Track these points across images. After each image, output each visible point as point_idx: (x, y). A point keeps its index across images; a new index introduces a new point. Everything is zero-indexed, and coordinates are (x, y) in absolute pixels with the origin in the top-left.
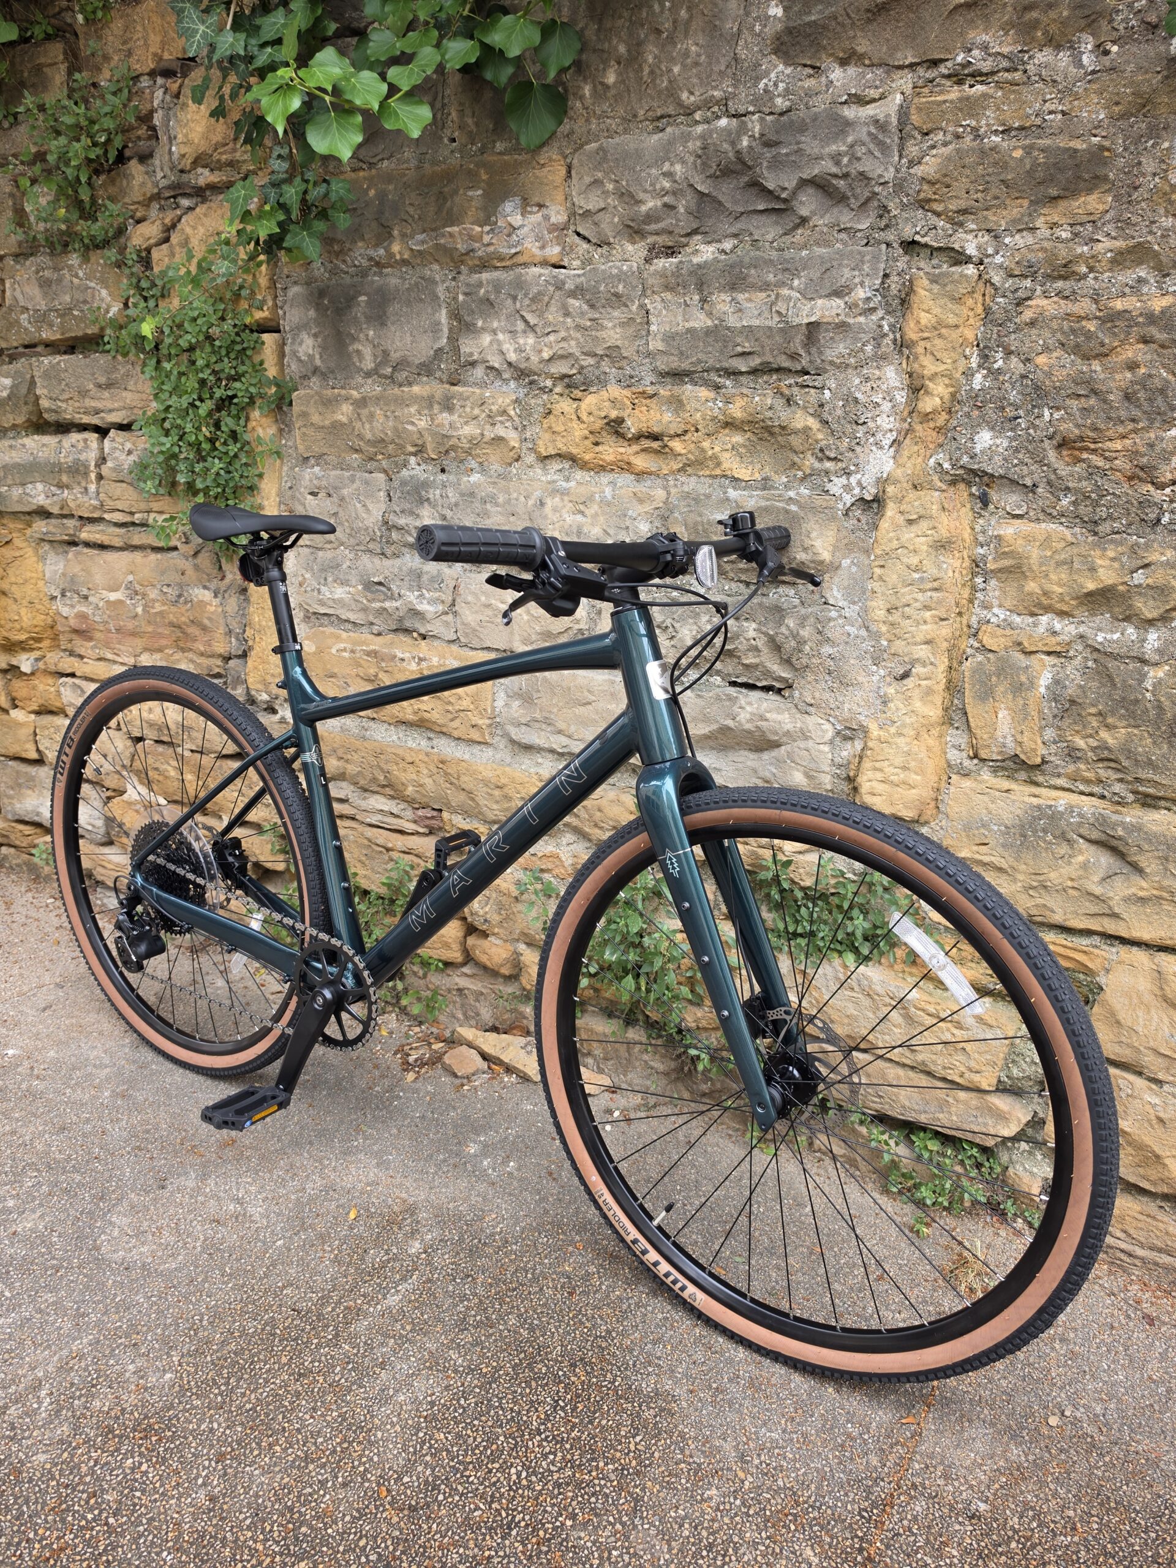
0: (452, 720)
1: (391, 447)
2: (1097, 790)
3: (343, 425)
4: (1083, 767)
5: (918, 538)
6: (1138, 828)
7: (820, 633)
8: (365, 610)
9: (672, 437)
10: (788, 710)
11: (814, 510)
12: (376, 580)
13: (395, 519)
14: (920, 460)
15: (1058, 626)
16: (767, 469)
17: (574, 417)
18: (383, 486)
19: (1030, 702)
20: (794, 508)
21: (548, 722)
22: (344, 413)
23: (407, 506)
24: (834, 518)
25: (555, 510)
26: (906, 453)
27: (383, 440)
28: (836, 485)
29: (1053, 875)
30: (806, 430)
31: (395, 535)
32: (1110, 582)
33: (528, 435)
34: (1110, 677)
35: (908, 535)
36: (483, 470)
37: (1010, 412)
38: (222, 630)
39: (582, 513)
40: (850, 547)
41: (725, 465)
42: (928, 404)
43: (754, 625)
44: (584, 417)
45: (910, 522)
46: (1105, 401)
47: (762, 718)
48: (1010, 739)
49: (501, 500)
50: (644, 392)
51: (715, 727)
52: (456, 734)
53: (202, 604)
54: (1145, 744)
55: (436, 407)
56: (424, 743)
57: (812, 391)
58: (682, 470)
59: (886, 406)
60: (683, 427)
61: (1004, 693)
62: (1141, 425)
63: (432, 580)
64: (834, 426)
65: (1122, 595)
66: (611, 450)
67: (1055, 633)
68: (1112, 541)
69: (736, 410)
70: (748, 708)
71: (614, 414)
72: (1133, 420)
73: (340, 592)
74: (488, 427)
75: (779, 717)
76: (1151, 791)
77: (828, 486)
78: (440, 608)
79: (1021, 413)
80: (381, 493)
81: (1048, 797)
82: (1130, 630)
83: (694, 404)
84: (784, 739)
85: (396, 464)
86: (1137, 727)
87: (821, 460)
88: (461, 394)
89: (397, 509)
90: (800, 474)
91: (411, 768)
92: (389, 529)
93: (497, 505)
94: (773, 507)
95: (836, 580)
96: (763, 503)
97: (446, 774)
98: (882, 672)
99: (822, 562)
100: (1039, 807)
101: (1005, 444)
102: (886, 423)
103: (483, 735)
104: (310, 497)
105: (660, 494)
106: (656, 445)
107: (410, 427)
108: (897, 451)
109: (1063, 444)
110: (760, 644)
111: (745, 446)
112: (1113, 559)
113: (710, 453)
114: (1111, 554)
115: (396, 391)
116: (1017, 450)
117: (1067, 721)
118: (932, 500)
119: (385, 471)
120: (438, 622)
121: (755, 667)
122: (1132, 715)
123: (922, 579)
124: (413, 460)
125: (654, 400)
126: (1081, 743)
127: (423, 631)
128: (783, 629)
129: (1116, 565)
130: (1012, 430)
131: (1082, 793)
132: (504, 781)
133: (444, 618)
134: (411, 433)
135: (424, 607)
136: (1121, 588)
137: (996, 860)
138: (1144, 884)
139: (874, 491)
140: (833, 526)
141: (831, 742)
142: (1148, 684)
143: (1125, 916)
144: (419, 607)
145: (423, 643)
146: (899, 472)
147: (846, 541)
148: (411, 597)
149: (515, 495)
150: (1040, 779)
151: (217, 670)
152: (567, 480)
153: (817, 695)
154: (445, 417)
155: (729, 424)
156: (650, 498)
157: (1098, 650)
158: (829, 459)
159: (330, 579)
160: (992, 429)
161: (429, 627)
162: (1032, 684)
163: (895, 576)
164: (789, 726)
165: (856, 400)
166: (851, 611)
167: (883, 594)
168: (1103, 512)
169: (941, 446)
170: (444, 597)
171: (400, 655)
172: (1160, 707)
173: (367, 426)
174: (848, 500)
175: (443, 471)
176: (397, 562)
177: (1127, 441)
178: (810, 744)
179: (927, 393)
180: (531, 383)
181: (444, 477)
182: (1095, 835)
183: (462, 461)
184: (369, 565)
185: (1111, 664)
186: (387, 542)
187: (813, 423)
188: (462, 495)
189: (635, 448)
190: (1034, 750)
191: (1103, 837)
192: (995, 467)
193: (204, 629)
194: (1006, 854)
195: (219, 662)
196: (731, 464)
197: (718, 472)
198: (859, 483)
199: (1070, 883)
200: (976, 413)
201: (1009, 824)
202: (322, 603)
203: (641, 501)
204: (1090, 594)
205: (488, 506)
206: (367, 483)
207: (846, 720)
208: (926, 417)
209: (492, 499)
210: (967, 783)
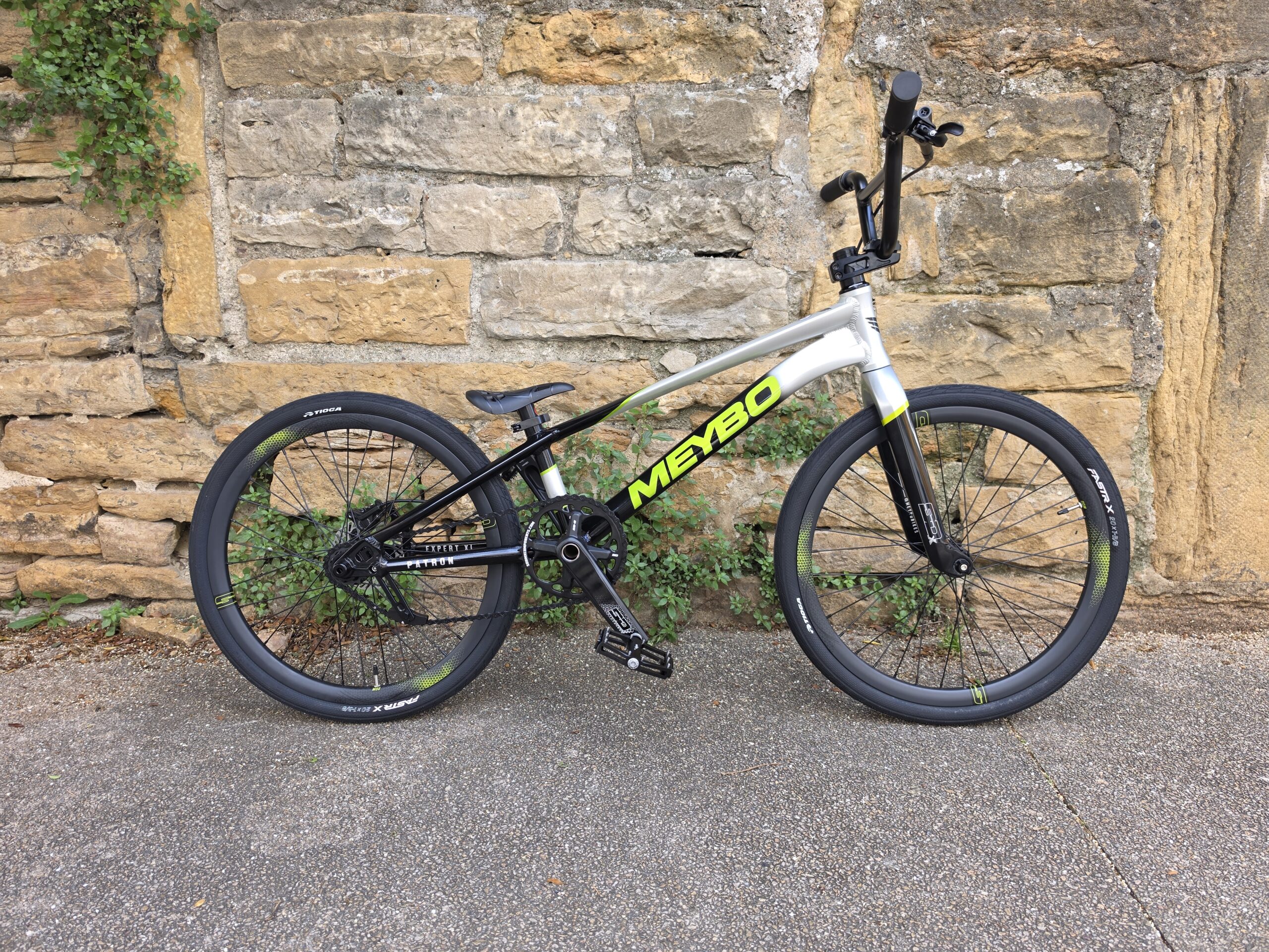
0: (425, 328)
1: (340, 72)
2: (975, 288)
3: (283, 54)
4: (965, 272)
5: (842, 118)
6: (1004, 309)
7: (774, 198)
8: (318, 232)
9: (633, 50)
10: (750, 266)
11: (762, 101)
12: (330, 201)
13: (353, 139)
14: (837, 59)
15: (942, 174)
16: (716, 73)
17: (540, 36)
18: (333, 109)
19: (930, 230)
20: (743, 101)
21: (531, 312)
22: (285, 42)
23: (365, 126)
24: (777, 106)
25: (527, 118)
26: (827, 54)
27: (333, 66)
28: (776, 81)
29: (956, 353)
30: (749, 39)
31: (349, 156)
32: (974, 137)
33: (490, 55)
34: (980, 206)
35: (834, 115)
36: (444, 89)
37: (898, 22)
38: (128, 277)
39: (553, 120)
40: (790, 129)
41: (682, 71)
42: (842, 16)
43: (718, 200)
44: (551, 35)
45: (835, 105)
46: (960, 11)
47: (730, 276)
48: (918, 260)
49: (469, 114)
50: (605, 13)
51: (689, 291)
52: (429, 341)
53: (99, 254)
54: (1007, 248)
55: (393, 33)
56: (391, 357)
57: (751, 9)
58: (643, 78)
59: (809, 19)
60: (643, 41)
61: (912, 226)
62: (984, 27)
63: (397, 195)
64: (771, 35)
65: (982, 146)
66: (574, 66)
67: (941, 178)
68: (972, 109)
69: (690, 25)
70: (718, 270)
71: (578, 32)
72: (979, 24)
73: (285, 218)
74: (449, 49)
75: (744, 273)
76: (1011, 281)
77: (770, 82)
78: (408, 220)
79: (905, 21)
80: (333, 117)
81: (943, 299)
82: (988, 171)
83: (651, 21)
84: (749, 291)
85: (347, 89)
86: (1000, 236)
87: (761, 63)
88: (421, 19)
89: (354, 130)
90: (745, 75)
91: (383, 382)
92: (342, 152)
93: (465, 118)
94: (726, 102)
95: (781, 156)
96: (718, 99)
97: (424, 379)
98: (823, 223)
99: (770, 142)
100: (940, 308)
101: (896, 44)
102: (810, 31)
103: (461, 336)
104: (242, 127)
105: (625, 100)
106: (617, 58)
107: (363, 52)
108: (819, 54)
109: (935, 43)
110: (724, 214)
111: (696, 56)
112: (975, 121)
113: (668, 61)
114: (973, 117)
115: (346, 19)
116: (904, 48)
117: (953, 242)
118: (848, 88)
119: (334, 96)
120: (405, 235)
121: (719, 235)
122: (997, 228)
123: (847, 148)
124: (365, 84)
125: (614, 20)
126: (964, 255)
127: (388, 245)
128: (744, 199)
129: (977, 125)
130: (900, 34)
131: (965, 293)
132: (488, 374)
133: (412, 230)
134: (364, 58)
135: (389, 221)
136: (981, 141)
137: (917, 352)
138: (1014, 347)
139: (806, 83)
140: (777, 113)
141: (787, 286)
142: (1004, 205)
143: (1002, 373)
144: (384, 222)
145: (388, 258)
146: (824, 69)
147: (786, 125)
148: (374, 213)
149: (484, 108)
150: (936, 288)
151: (120, 324)
152: (534, 93)
153: (773, 250)
154: (402, 42)
155: (683, 38)
156: (617, 104)
157: (969, 187)
158: (767, 61)
159: (274, 206)
160: (886, 34)
161: (395, 240)
162: (929, 217)
163: (827, 148)
164: (753, 279)
165: (786, 15)
166: (796, 178)
167: (820, 162)
168: (964, 89)
169: (851, 48)
170: (411, 210)
171: (362, 272)
172: (1014, 220)
173: (313, 53)
174: (787, 91)
175: (400, 93)
176: (355, 182)
177: (977, 39)
178: (772, 289)
179: (839, 8)
180: (492, 9)
181: (404, 97)
182: (979, 319)
183: (421, 82)
184: (319, 189)
185: (979, 195)
186: (340, 164)
187: (754, 34)
188: (426, 112)
189: (598, 61)
190: (936, 265)
191: (985, 319)
192: (891, 61)
193: (101, 280)
194: (923, 346)
195: (123, 314)
196: (687, 71)
197: (675, 78)
198: (794, 78)
199: (966, 357)
200: (875, 22)
201: (921, 323)
202: (264, 231)
203: (607, 106)
204: (961, 148)
205: (456, 120)
206: (314, 108)
207: (798, 266)
208: (839, 27)
209: (460, 113)
210: (887, 301)
